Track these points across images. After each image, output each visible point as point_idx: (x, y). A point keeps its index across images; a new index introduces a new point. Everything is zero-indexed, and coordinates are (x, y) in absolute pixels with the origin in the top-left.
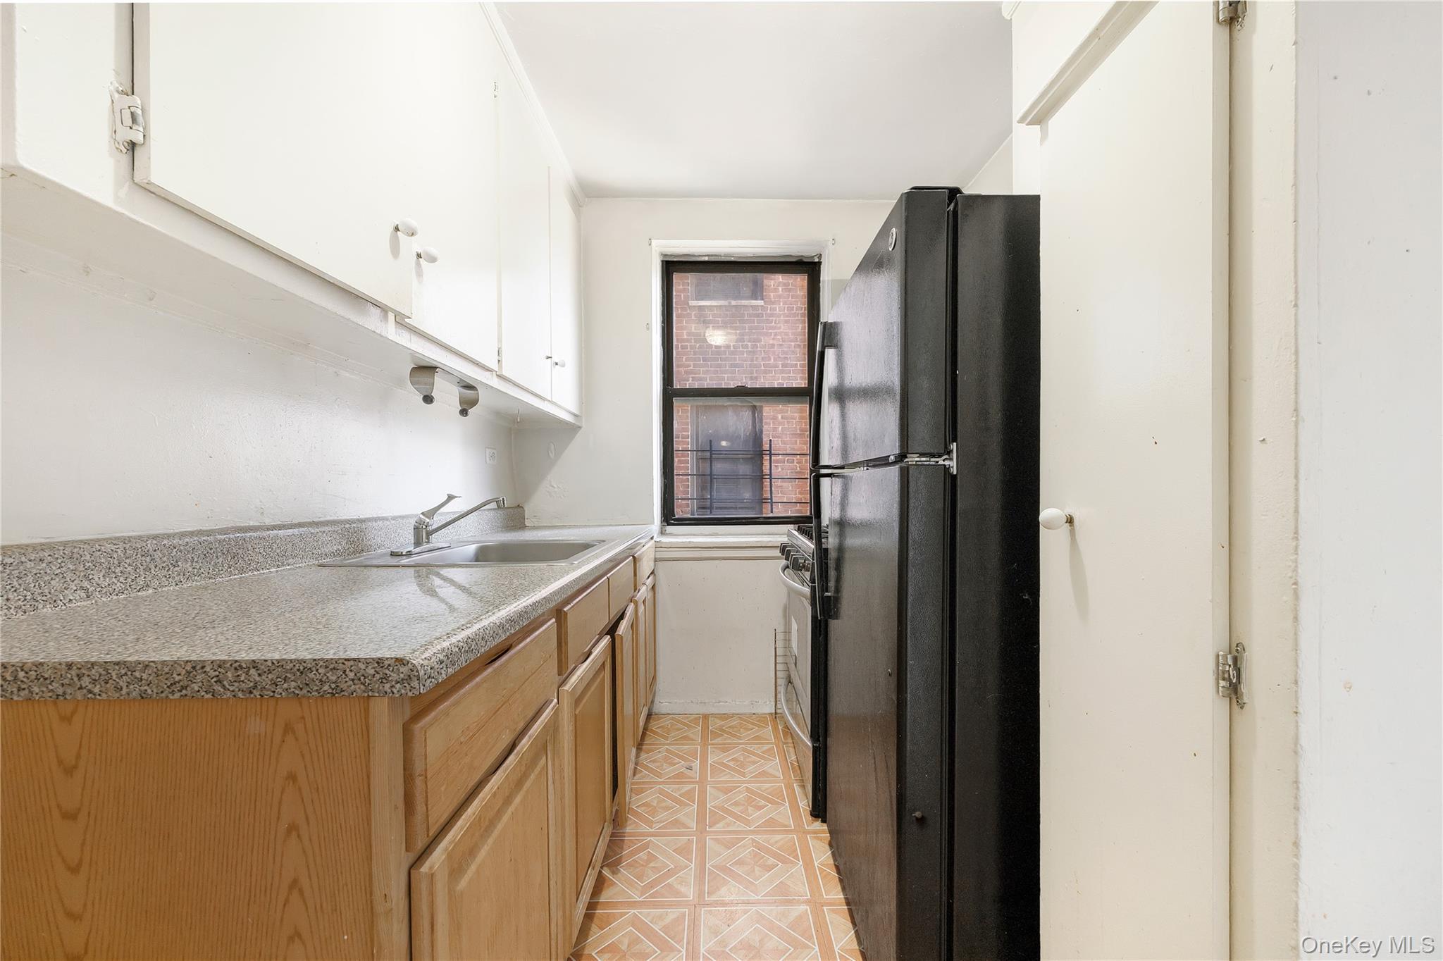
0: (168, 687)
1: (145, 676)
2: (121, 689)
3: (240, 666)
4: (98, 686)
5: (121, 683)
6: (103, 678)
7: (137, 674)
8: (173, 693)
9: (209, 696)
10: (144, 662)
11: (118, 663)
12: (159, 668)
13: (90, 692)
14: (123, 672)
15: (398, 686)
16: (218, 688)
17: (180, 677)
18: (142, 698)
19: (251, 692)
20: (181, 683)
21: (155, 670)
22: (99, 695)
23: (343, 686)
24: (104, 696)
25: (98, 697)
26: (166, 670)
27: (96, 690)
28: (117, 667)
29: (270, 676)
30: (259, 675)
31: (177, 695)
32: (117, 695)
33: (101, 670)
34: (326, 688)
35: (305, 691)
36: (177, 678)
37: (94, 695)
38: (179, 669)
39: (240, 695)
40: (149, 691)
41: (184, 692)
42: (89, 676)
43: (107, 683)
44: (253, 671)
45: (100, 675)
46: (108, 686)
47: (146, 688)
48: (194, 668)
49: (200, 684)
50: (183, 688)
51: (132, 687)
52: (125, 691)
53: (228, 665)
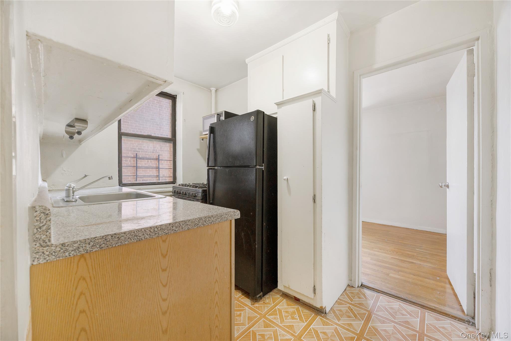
0: (194, 225)
1: (189, 223)
2: (183, 228)
3: (209, 217)
4: (177, 228)
5: (183, 227)
6: (178, 226)
7: (187, 223)
8: (195, 227)
9: (203, 226)
10: (189, 220)
11: (182, 221)
12: (192, 220)
13: (175, 231)
14: (184, 223)
15: (237, 216)
16: (205, 223)
17: (197, 222)
18: (188, 229)
19: (211, 223)
20: (197, 224)
21: (191, 221)
22: (177, 231)
23: (228, 218)
24: (179, 231)
25: (177, 232)
26: (194, 221)
27: (177, 230)
28: (182, 222)
29: (215, 218)
30: (213, 218)
31: (196, 227)
32: (182, 230)
33: (178, 224)
34: (225, 219)
35: (221, 221)
36: (196, 222)
37: (176, 231)
38: (197, 220)
39: (209, 224)
40: (190, 227)
41: (198, 226)
42: (175, 226)
43: (179, 227)
44: (212, 218)
45: (178, 225)
46: (180, 228)
47: (189, 226)
48: (200, 219)
49: (201, 223)
50: (198, 225)
51: (186, 227)
52: (184, 228)
53: (207, 217)
